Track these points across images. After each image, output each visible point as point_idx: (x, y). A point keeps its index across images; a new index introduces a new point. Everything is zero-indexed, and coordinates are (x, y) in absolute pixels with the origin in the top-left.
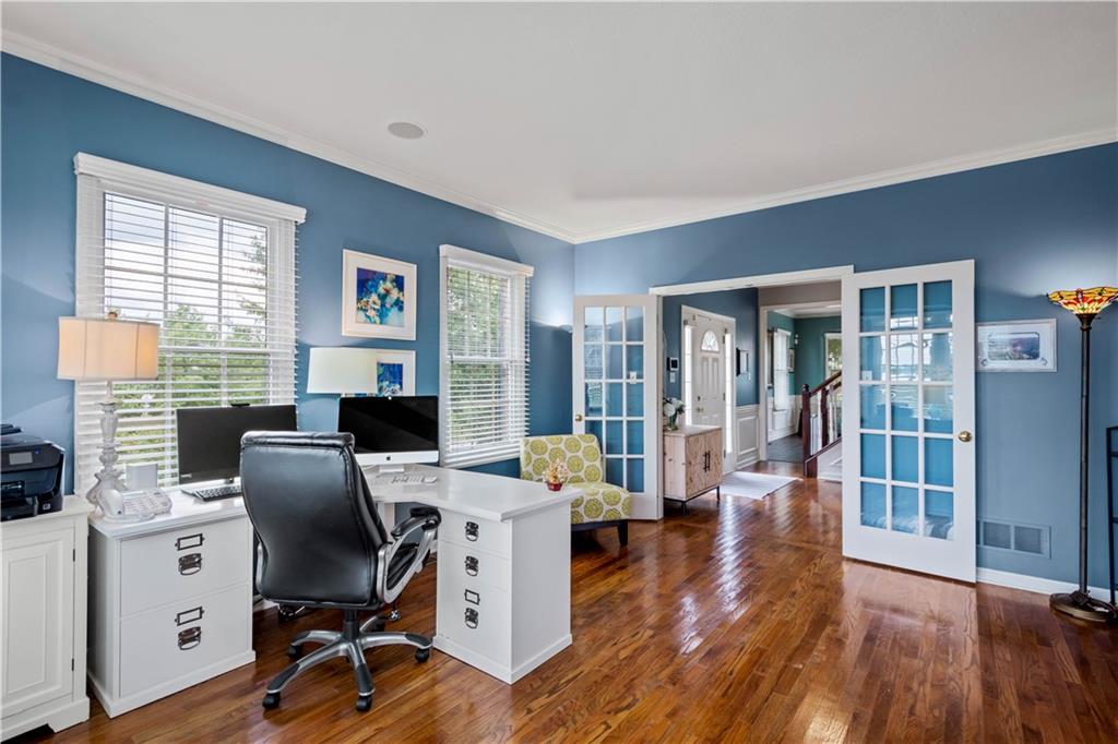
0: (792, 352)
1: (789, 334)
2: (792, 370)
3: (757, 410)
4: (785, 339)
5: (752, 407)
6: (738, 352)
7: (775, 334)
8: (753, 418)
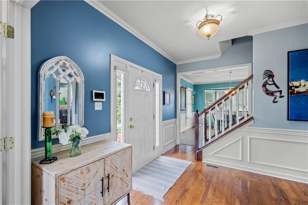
0: (193, 97)
1: (192, 90)
2: (193, 103)
3: (176, 121)
4: (191, 92)
5: (173, 120)
6: (164, 93)
7: (187, 89)
8: (174, 125)
